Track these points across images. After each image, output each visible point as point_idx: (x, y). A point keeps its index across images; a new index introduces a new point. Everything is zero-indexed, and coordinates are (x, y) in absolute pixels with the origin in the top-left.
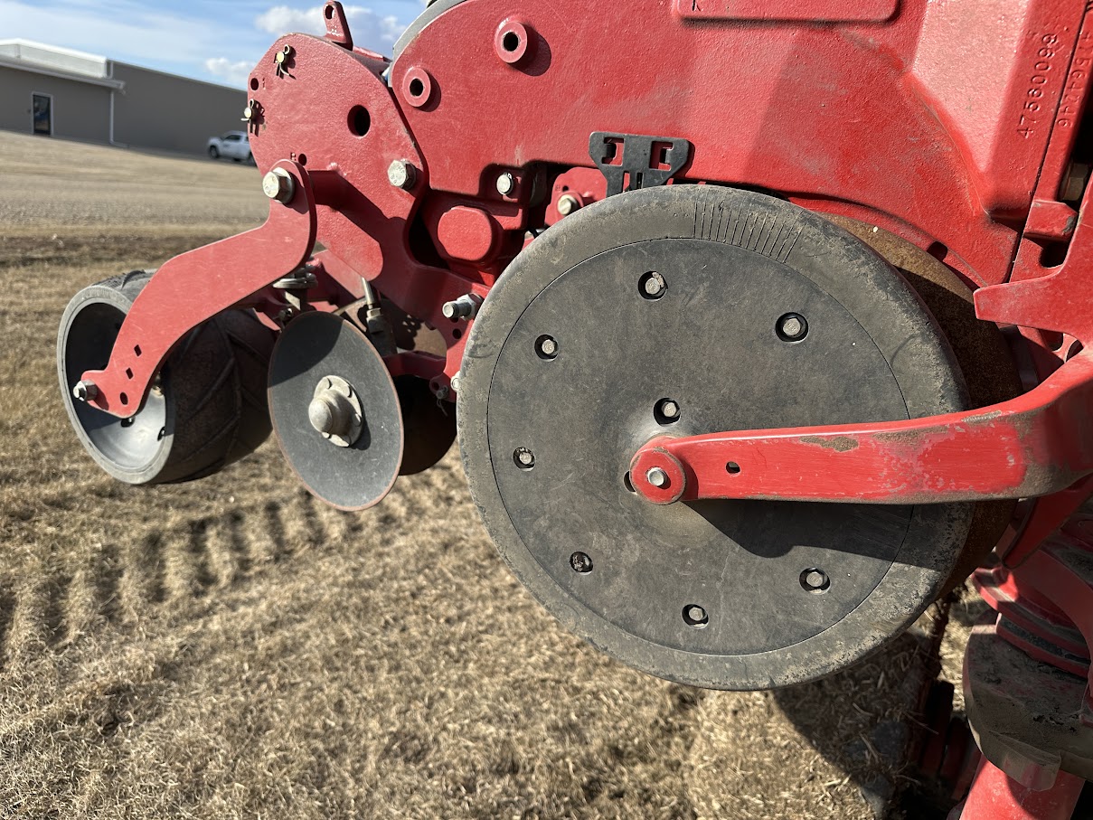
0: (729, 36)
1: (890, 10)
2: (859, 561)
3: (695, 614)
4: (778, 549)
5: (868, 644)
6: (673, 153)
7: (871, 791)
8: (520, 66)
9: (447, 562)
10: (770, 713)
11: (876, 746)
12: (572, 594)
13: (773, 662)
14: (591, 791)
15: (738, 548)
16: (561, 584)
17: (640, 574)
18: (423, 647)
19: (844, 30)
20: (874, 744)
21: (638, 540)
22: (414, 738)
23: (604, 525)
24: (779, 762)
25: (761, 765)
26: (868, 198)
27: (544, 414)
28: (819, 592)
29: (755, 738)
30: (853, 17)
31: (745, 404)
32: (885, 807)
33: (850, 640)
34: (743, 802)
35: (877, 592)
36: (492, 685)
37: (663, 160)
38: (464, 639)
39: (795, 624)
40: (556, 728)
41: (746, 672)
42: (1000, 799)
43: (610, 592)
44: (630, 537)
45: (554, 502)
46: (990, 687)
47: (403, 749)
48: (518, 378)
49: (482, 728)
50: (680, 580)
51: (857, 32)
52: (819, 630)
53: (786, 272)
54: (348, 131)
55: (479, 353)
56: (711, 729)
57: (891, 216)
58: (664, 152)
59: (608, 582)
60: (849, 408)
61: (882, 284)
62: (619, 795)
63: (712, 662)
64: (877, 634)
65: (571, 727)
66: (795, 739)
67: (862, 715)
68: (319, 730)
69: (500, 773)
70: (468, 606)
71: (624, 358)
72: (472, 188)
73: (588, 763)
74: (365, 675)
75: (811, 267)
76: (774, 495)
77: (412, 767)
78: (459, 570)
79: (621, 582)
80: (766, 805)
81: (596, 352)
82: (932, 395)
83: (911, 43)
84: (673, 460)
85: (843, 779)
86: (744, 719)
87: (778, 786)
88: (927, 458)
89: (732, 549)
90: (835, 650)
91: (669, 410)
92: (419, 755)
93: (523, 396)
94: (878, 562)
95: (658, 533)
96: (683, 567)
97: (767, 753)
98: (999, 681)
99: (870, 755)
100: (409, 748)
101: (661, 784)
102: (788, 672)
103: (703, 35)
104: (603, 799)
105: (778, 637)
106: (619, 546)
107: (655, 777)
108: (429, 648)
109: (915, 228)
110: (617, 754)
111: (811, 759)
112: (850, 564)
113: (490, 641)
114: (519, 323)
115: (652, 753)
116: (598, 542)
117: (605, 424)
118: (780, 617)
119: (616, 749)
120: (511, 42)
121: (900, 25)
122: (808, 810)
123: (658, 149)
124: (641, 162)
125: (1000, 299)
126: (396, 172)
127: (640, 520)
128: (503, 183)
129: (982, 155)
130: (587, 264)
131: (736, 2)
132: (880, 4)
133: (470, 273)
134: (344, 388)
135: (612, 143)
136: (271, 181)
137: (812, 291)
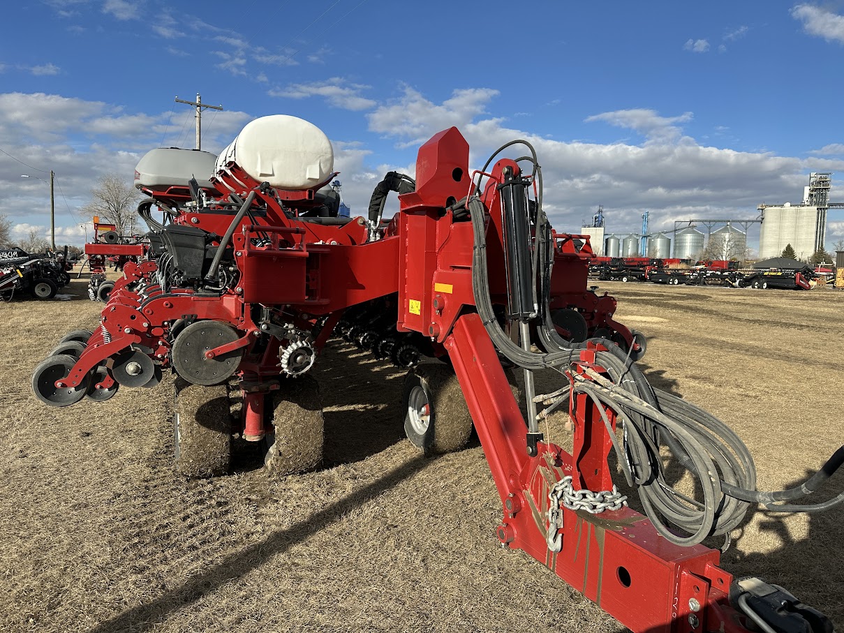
0: (200, 302)
3: (215, 374)
4: (224, 360)
6: (194, 316)
12: (196, 378)
13: (226, 375)
16: (194, 377)
19: (214, 301)
21: (205, 366)
23: (200, 366)
26: (221, 318)
27: (189, 353)
28: (229, 363)
31: (217, 344)
33: (234, 368)
35: (236, 361)
39: (228, 369)
41: (223, 378)
43: (202, 376)
45: (192, 366)
48: (184, 350)
50: (212, 370)
51: (216, 301)
52: (231, 368)
53: (219, 328)
54: (131, 319)
55: (177, 348)
57: (223, 320)
59: (202, 374)
60: (228, 341)
61: (229, 328)
63: (218, 379)
64: (237, 366)
71: (200, 343)
72: (161, 325)
75: (222, 328)
76: (225, 353)
79: (204, 373)
81: (196, 343)
82: (235, 337)
83: (223, 302)
84: (212, 353)
88: (239, 344)
89: (218, 362)
90: (233, 370)
91: (207, 347)
93: (185, 352)
94: (234, 357)
95: (208, 364)
96: (212, 367)
103: (196, 302)
105: (226, 372)
106: (203, 368)
109: (227, 320)
112: (232, 359)
117: (198, 352)
118: (226, 369)
120: (167, 305)
121: (221, 300)
123: (192, 316)
124: (190, 318)
125: (240, 327)
126: (145, 325)
127: (205, 363)
128: (166, 323)
129: (234, 313)
130: (193, 332)
131: (200, 298)
132: (219, 298)
133: (158, 338)
134: (136, 363)
135: (185, 316)
136: (127, 331)
137: (222, 330)
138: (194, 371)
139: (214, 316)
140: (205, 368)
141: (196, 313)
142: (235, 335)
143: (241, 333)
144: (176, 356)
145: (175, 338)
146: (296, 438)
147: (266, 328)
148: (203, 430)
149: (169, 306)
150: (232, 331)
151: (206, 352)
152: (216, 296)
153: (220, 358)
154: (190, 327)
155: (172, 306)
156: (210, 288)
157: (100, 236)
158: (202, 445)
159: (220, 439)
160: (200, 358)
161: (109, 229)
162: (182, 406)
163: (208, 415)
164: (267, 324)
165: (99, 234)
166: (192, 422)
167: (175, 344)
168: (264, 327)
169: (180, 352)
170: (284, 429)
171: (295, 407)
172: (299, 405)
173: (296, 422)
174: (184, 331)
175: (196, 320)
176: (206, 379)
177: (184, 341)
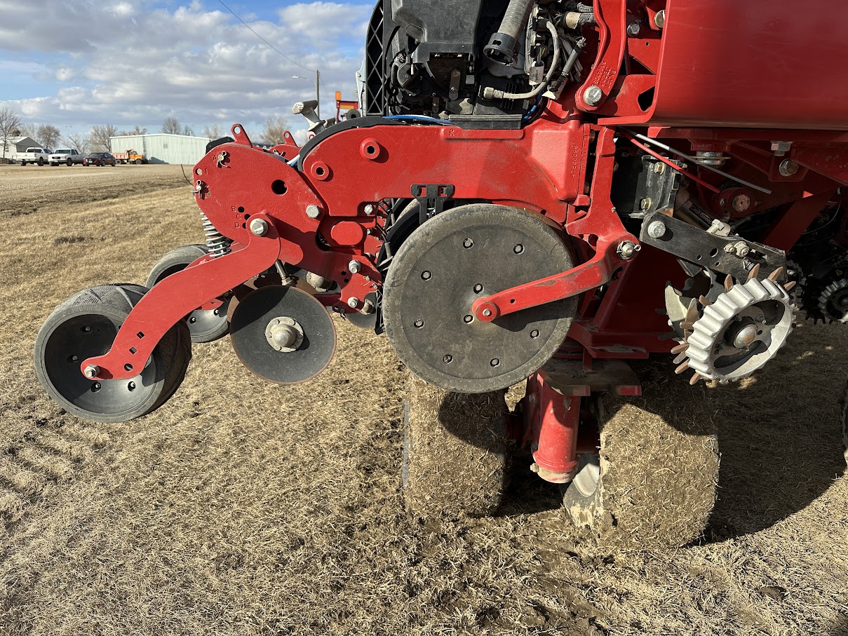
0: (465, 144)
1: (522, 135)
2: (548, 322)
3: (494, 362)
4: (522, 327)
5: (555, 349)
6: (447, 190)
7: (497, 453)
8: (378, 160)
9: (169, 456)
10: (446, 436)
11: (496, 432)
12: (445, 373)
13: (524, 369)
14: (349, 532)
15: (508, 331)
16: (440, 371)
17: (473, 355)
18: (194, 509)
19: (506, 142)
20: (493, 430)
21: (471, 341)
22: (230, 556)
23: (456, 340)
24: (456, 458)
25: (448, 464)
26: (521, 199)
27: (427, 302)
28: (535, 338)
29: (442, 452)
30: (510, 138)
31: (507, 279)
32: (505, 457)
33: (549, 350)
34: (442, 488)
35: (555, 331)
36: (256, 509)
37: (442, 193)
38: (217, 494)
39: (530, 352)
40: (311, 512)
41: (516, 376)
42: (555, 426)
43: (461, 366)
44: (468, 341)
45: (434, 338)
46: (552, 373)
47: (228, 564)
48: (414, 291)
49: (266, 533)
50: (488, 351)
51: (511, 143)
52: (539, 350)
53: (515, 231)
54: (273, 193)
55: (396, 284)
56: (419, 458)
57: (527, 203)
58: (442, 190)
59: (460, 362)
60: (540, 272)
61: (545, 230)
62: (364, 528)
63: (503, 378)
64: (557, 345)
65: (318, 508)
66: (460, 444)
67: (486, 419)
68: (165, 578)
69: (295, 548)
70: (206, 475)
71: (460, 272)
72: (355, 214)
73: (339, 519)
74: (168, 538)
75: (523, 228)
76: (529, 306)
77: (241, 569)
78: (181, 458)
79: (465, 361)
80: (453, 483)
81: (448, 273)
82: (564, 261)
83: (530, 145)
84: (493, 305)
85: (485, 452)
86: (435, 444)
87: (458, 470)
88: (577, 280)
89: (507, 332)
90: (545, 356)
91: (478, 288)
92: (240, 562)
93: (417, 297)
94: (554, 320)
95: (479, 336)
96: (489, 346)
97: (449, 456)
98: (554, 370)
99: (494, 435)
100: (231, 562)
101: (381, 513)
102: (530, 370)
103: (454, 144)
104: (357, 532)
105: (525, 359)
106: (464, 347)
107: (377, 511)
108: (198, 508)
109: (536, 206)
110: (350, 509)
111: (470, 449)
112: (546, 324)
113: (235, 487)
114: (414, 269)
115: (369, 501)
116: (455, 347)
117: (454, 299)
118: (525, 351)
119: (349, 507)
120: (371, 150)
121: (525, 140)
122: (473, 476)
123: (440, 189)
124: (434, 194)
125: (574, 227)
126: (312, 211)
127: (471, 333)
128: (368, 209)
129: (561, 183)
130: (442, 240)
131: (466, 132)
132: (518, 133)
133: (348, 251)
134: (290, 321)
135: (420, 188)
136: (256, 226)
137: (524, 236)
138: (440, 353)
139: (502, 190)
140: (470, 345)
141: (452, 180)
142: (562, 253)
143: (579, 251)
144: (393, 309)
145: (393, 254)
146: (656, 497)
147: (662, 232)
148: (453, 442)
149: (375, 154)
150: (554, 240)
151: (475, 301)
152: (513, 123)
153: (513, 321)
154: (434, 222)
155: (383, 157)
156: (499, 94)
157: (342, 116)
158: (449, 472)
159: (486, 463)
160: (458, 318)
161: (352, 107)
162: (414, 388)
163: (464, 413)
164: (665, 220)
165: (340, 114)
166: (433, 424)
167: (391, 270)
168: (654, 229)
169: (405, 297)
170: (627, 472)
171: (654, 424)
172: (665, 419)
173: (657, 461)
174: (415, 235)
175: (449, 204)
176: (470, 377)
177: (416, 267)
